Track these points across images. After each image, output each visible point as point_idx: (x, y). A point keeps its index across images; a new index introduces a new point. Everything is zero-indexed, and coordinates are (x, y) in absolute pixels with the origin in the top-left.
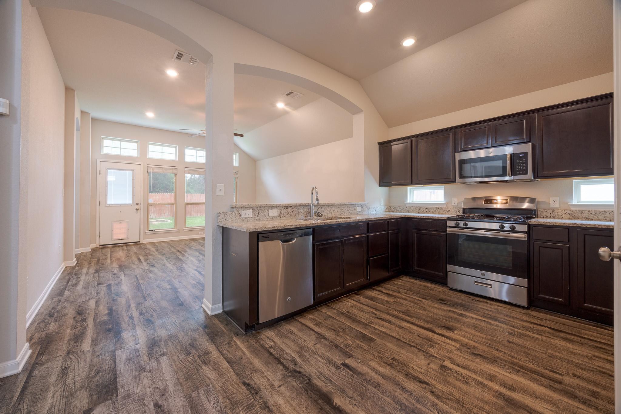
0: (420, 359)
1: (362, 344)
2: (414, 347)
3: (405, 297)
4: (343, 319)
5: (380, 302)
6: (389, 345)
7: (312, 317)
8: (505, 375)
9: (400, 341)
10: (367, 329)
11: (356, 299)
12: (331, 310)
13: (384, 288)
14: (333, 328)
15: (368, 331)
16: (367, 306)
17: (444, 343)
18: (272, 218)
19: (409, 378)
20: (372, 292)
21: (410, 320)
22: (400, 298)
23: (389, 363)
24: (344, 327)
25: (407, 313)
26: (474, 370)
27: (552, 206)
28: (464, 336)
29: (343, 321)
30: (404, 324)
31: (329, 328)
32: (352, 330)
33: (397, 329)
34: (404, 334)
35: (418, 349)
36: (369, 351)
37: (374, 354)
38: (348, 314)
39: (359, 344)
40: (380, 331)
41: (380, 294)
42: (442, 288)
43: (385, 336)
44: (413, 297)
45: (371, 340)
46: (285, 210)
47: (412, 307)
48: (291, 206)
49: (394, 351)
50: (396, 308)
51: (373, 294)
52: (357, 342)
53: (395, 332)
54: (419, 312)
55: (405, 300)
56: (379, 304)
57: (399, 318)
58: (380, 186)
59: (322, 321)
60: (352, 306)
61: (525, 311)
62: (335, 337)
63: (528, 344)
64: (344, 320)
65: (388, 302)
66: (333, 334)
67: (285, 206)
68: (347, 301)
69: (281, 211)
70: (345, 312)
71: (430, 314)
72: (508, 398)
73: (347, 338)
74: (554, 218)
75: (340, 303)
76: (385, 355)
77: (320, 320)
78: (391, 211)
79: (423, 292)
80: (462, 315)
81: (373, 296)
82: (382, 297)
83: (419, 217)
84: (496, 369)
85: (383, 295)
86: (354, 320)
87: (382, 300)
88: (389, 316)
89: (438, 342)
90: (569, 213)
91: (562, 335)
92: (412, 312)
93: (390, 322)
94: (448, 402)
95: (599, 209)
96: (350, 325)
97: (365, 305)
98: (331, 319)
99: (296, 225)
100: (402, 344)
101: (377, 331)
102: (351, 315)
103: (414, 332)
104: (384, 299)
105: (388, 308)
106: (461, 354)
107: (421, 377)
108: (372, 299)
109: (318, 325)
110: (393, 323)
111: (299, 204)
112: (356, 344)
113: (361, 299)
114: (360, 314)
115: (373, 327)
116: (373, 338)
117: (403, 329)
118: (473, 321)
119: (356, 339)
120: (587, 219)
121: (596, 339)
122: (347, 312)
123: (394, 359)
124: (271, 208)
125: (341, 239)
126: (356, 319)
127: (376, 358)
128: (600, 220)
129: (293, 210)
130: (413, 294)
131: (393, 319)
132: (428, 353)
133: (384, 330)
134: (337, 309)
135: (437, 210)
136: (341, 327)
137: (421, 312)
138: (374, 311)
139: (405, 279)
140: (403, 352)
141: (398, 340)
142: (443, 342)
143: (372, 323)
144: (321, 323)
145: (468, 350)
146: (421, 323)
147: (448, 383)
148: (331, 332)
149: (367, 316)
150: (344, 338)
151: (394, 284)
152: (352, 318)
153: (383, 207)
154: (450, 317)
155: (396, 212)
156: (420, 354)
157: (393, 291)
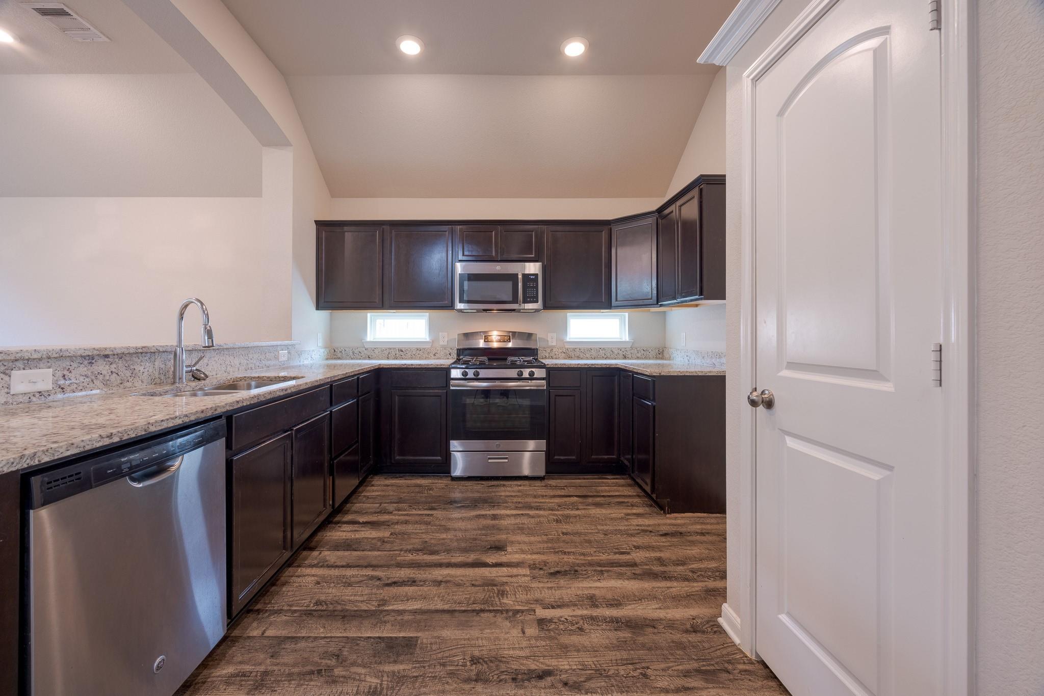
0: (507, 631)
1: (401, 667)
2: (482, 611)
3: (402, 517)
4: (318, 629)
5: (368, 547)
6: (447, 633)
7: (230, 670)
8: (599, 588)
9: (457, 614)
10: (385, 622)
11: (316, 562)
12: (272, 618)
13: (356, 512)
14: (309, 668)
15: (389, 626)
16: (348, 566)
17: (511, 576)
18: (26, 398)
19: (521, 683)
20: (338, 531)
21: (441, 559)
22: (397, 523)
23: (473, 675)
24: (333, 648)
25: (426, 549)
26: (571, 601)
27: (550, 344)
28: (523, 552)
29: (321, 632)
30: (439, 573)
31: (299, 674)
32: (358, 644)
33: (434, 590)
34: (453, 595)
35: (490, 611)
36: (424, 676)
37: (437, 674)
38: (320, 608)
39: (394, 672)
40: (410, 611)
41: (357, 529)
42: (442, 482)
43: (425, 617)
44: (414, 512)
45: (409, 644)
46: (83, 370)
47: (427, 533)
48: (107, 356)
49: (463, 642)
50: (405, 547)
51: (345, 534)
52: (388, 668)
53: (436, 598)
54: (441, 537)
55: (406, 523)
56: (370, 553)
57: (422, 566)
58: (318, 308)
59: (268, 664)
60: (318, 583)
61: (543, 483)
62: (329, 691)
63: (579, 527)
64: (322, 630)
65: (383, 541)
66: (320, 687)
67: (81, 356)
68: (299, 576)
69: (66, 372)
70: (312, 607)
71: (460, 534)
72: (627, 622)
73: (360, 674)
74: (552, 358)
75: (284, 589)
76: (456, 663)
77: (260, 664)
78: (334, 357)
79: (421, 497)
80: (494, 517)
81: (347, 539)
82: (365, 534)
83: (405, 366)
84: (586, 584)
85: (363, 529)
86: (346, 616)
87: (370, 540)
88: (403, 569)
89: (505, 581)
90: (565, 351)
91: (590, 500)
92: (433, 541)
93: (413, 582)
94: (593, 686)
95: (587, 347)
96: (345, 635)
97: (343, 567)
98: (289, 646)
99: (186, 416)
100: (463, 617)
101: (407, 617)
102: (331, 607)
103: (462, 580)
104: (371, 536)
105: (391, 552)
106: (541, 585)
107: (533, 667)
108: (348, 546)
109: (262, 685)
110: (420, 581)
111: (136, 348)
112: (388, 676)
113: (325, 556)
114: (347, 594)
115: (393, 611)
116: (412, 637)
117: (443, 585)
118: (512, 521)
119: (380, 663)
120: (579, 358)
121: (611, 494)
122: (316, 604)
123: (475, 661)
124: (20, 364)
125: (285, 432)
126: (347, 610)
127: (447, 683)
128: (587, 358)
129: (114, 366)
130: (411, 506)
131: (414, 573)
132: (507, 611)
133: (416, 605)
134: (285, 608)
135: (418, 352)
136: (326, 652)
137: (444, 536)
138: (369, 572)
139: (379, 483)
140: (475, 633)
141: (451, 612)
142: (508, 576)
143: (384, 602)
144: (266, 673)
145: (542, 572)
146: (459, 558)
147: (565, 648)
148: (312, 683)
149: (366, 592)
150: (354, 679)
151: (368, 497)
152: (336, 613)
153: (322, 350)
154: (486, 528)
155: (346, 359)
156: (499, 619)
157: (375, 513)
